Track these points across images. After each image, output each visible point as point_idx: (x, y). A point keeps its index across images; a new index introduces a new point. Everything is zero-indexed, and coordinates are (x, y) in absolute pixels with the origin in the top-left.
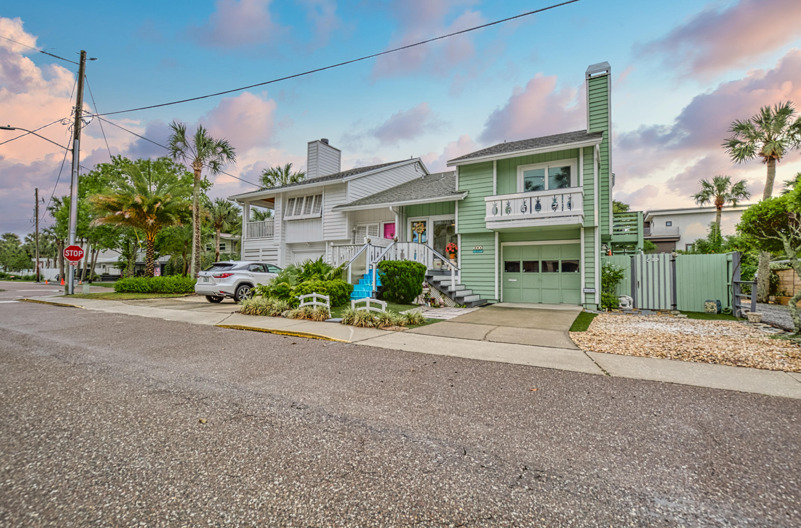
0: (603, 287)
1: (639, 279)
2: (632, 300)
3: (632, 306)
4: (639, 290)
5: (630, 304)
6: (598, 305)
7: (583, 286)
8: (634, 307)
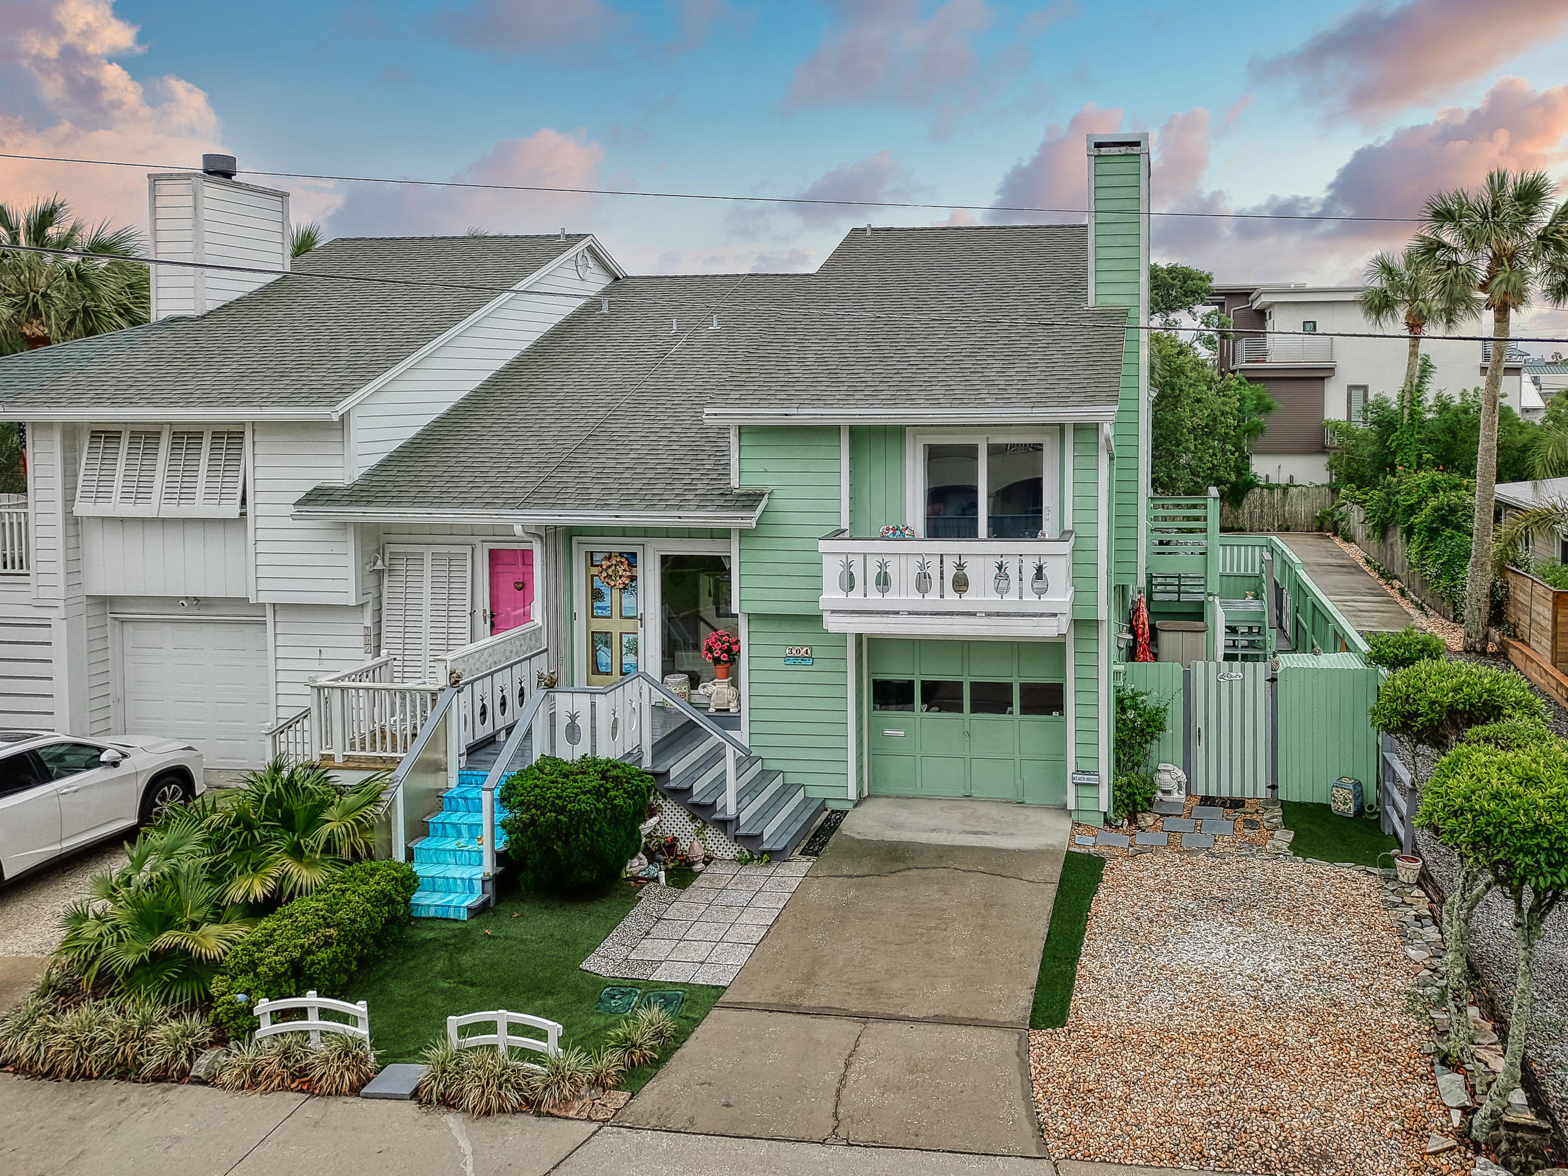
0: (1118, 761)
1: (1201, 724)
2: (1184, 779)
3: (1183, 792)
4: (1201, 750)
5: (1180, 788)
6: (1105, 813)
7: (1071, 768)
8: (1188, 793)
